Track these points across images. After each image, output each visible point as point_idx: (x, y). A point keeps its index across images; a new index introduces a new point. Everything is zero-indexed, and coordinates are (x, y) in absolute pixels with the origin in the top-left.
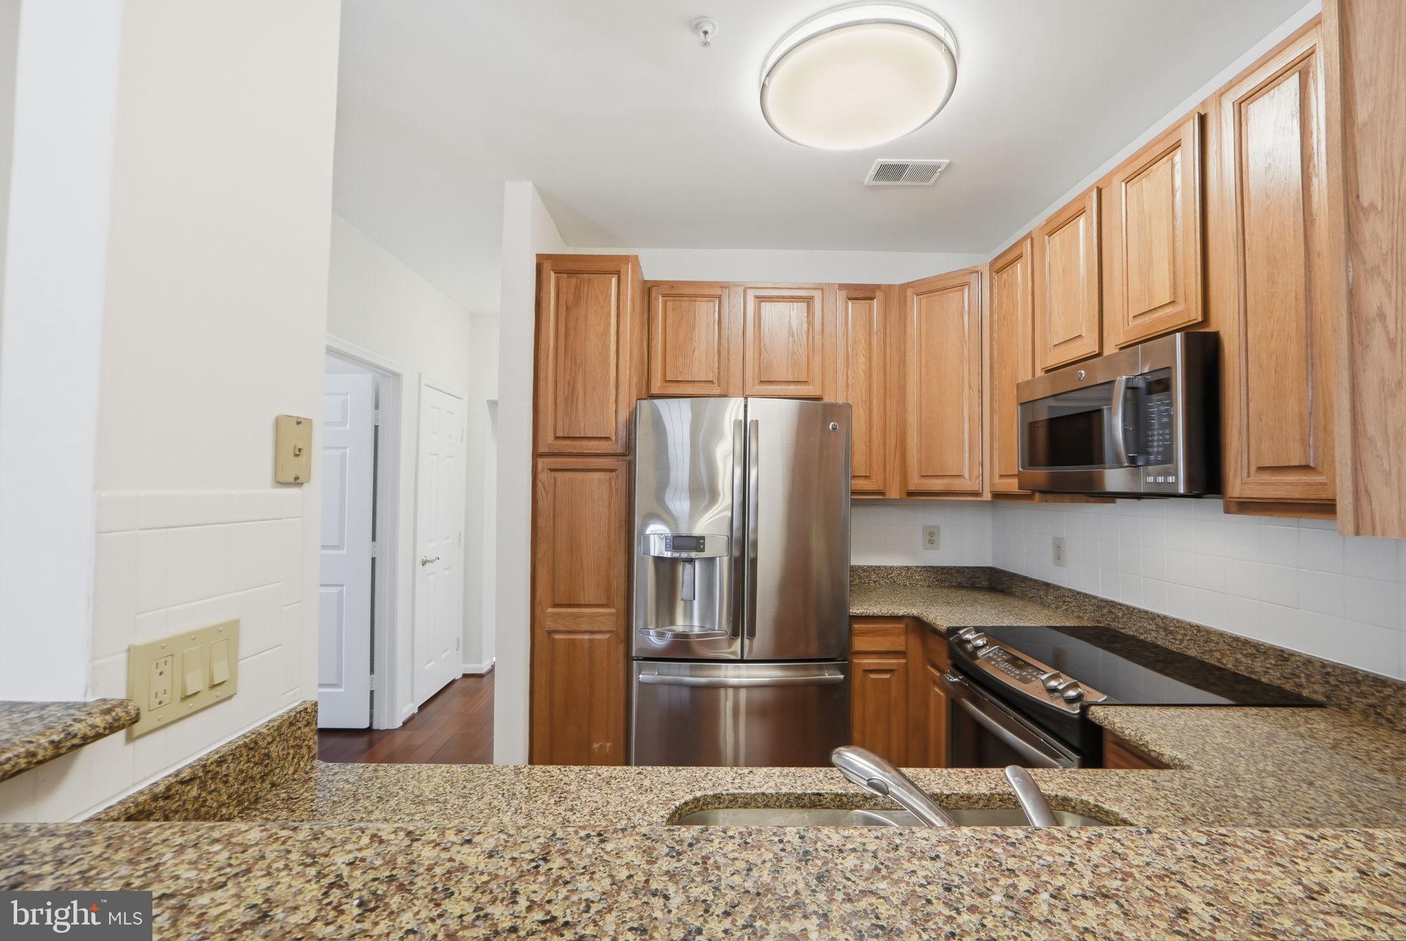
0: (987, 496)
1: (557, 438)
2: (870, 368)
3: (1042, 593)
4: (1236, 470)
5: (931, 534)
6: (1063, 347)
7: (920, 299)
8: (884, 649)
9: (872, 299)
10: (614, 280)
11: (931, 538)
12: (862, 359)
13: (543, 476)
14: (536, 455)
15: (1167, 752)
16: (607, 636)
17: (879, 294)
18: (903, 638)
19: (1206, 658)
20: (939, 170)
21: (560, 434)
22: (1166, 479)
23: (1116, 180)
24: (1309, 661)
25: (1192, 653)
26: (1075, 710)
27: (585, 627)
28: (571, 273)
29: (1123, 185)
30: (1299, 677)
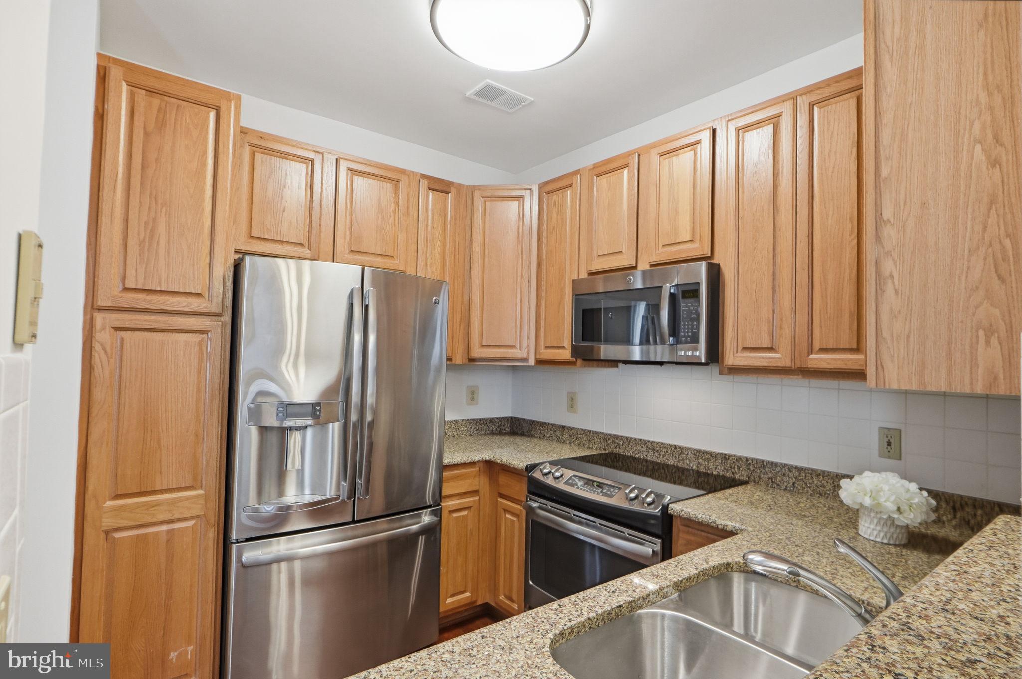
0: (532, 362)
1: (126, 289)
2: (444, 252)
3: (558, 433)
4: (730, 349)
5: (472, 393)
6: (607, 258)
7: (485, 201)
8: (463, 491)
9: (447, 192)
10: (212, 115)
11: (473, 395)
12: (438, 243)
13: (103, 336)
14: (92, 307)
15: (730, 525)
16: (191, 523)
17: (452, 189)
18: (477, 479)
19: (680, 465)
20: (523, 104)
21: (130, 284)
22: (692, 353)
23: (654, 154)
24: (739, 459)
25: (671, 462)
26: (657, 511)
27: (161, 517)
28: (151, 92)
29: (658, 156)
30: (734, 468)
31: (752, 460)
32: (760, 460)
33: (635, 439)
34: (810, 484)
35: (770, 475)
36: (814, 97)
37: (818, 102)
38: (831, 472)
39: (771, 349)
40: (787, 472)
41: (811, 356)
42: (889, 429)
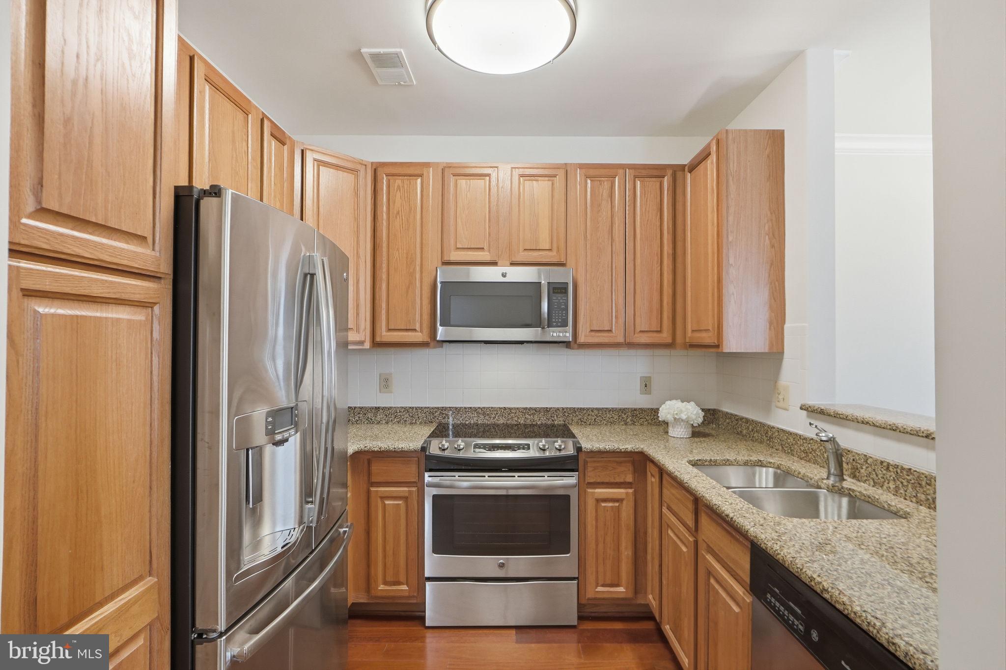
3: (370, 415)
6: (466, 252)
7: (318, 166)
9: (284, 144)
17: (288, 142)
19: (509, 422)
20: (402, 83)
24: (557, 410)
25: (501, 422)
30: (554, 417)
31: (567, 408)
32: (572, 408)
33: (465, 408)
34: (605, 417)
35: (580, 417)
38: (617, 408)
39: (610, 331)
40: (591, 413)
41: (636, 336)
42: (646, 377)
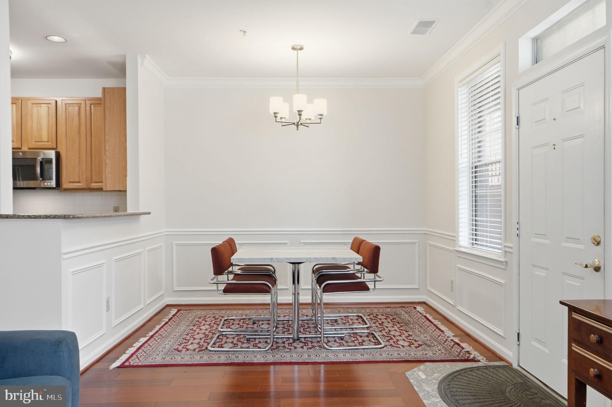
4: (64, 183)
22: (50, 185)
23: (29, 102)
29: (31, 104)
36: (92, 102)
37: (93, 104)
39: (79, 182)
41: (92, 184)
42: (116, 207)
